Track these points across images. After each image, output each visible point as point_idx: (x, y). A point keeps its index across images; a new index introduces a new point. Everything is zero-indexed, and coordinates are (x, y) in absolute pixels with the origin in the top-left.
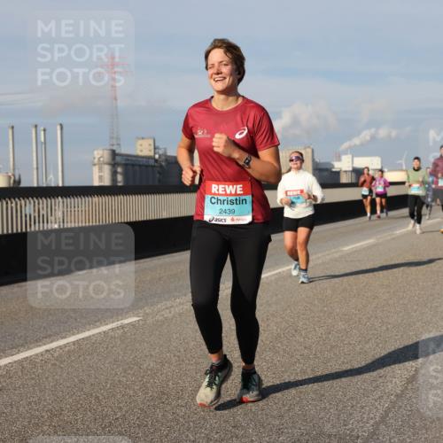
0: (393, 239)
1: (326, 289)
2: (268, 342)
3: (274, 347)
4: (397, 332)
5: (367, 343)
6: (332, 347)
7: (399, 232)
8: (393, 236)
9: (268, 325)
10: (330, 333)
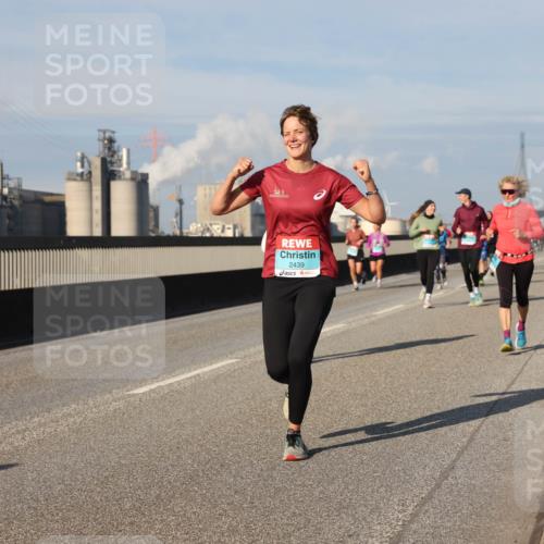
0: (373, 323)
1: (270, 400)
2: (178, 484)
3: (187, 491)
4: (377, 465)
5: (331, 482)
6: (278, 490)
7: (382, 312)
8: (373, 319)
9: (179, 457)
10: (274, 469)
